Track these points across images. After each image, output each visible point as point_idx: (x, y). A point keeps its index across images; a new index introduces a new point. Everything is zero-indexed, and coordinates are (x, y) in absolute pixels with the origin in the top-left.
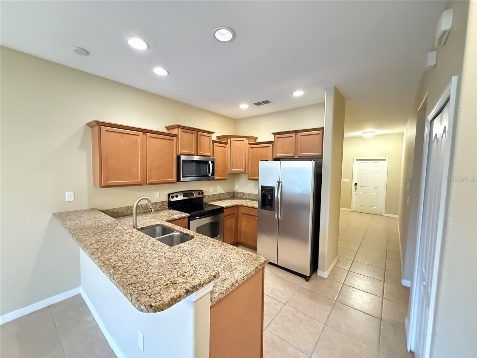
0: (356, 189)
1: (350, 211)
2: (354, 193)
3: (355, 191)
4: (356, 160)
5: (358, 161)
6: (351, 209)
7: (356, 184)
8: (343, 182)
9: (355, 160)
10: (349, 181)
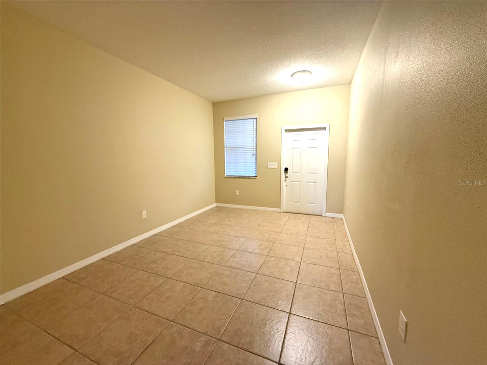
0: (286, 177)
1: (279, 212)
2: (284, 184)
3: (285, 181)
4: (285, 132)
5: (288, 132)
6: (280, 208)
7: (286, 169)
8: (269, 167)
9: (283, 131)
10: (276, 165)
